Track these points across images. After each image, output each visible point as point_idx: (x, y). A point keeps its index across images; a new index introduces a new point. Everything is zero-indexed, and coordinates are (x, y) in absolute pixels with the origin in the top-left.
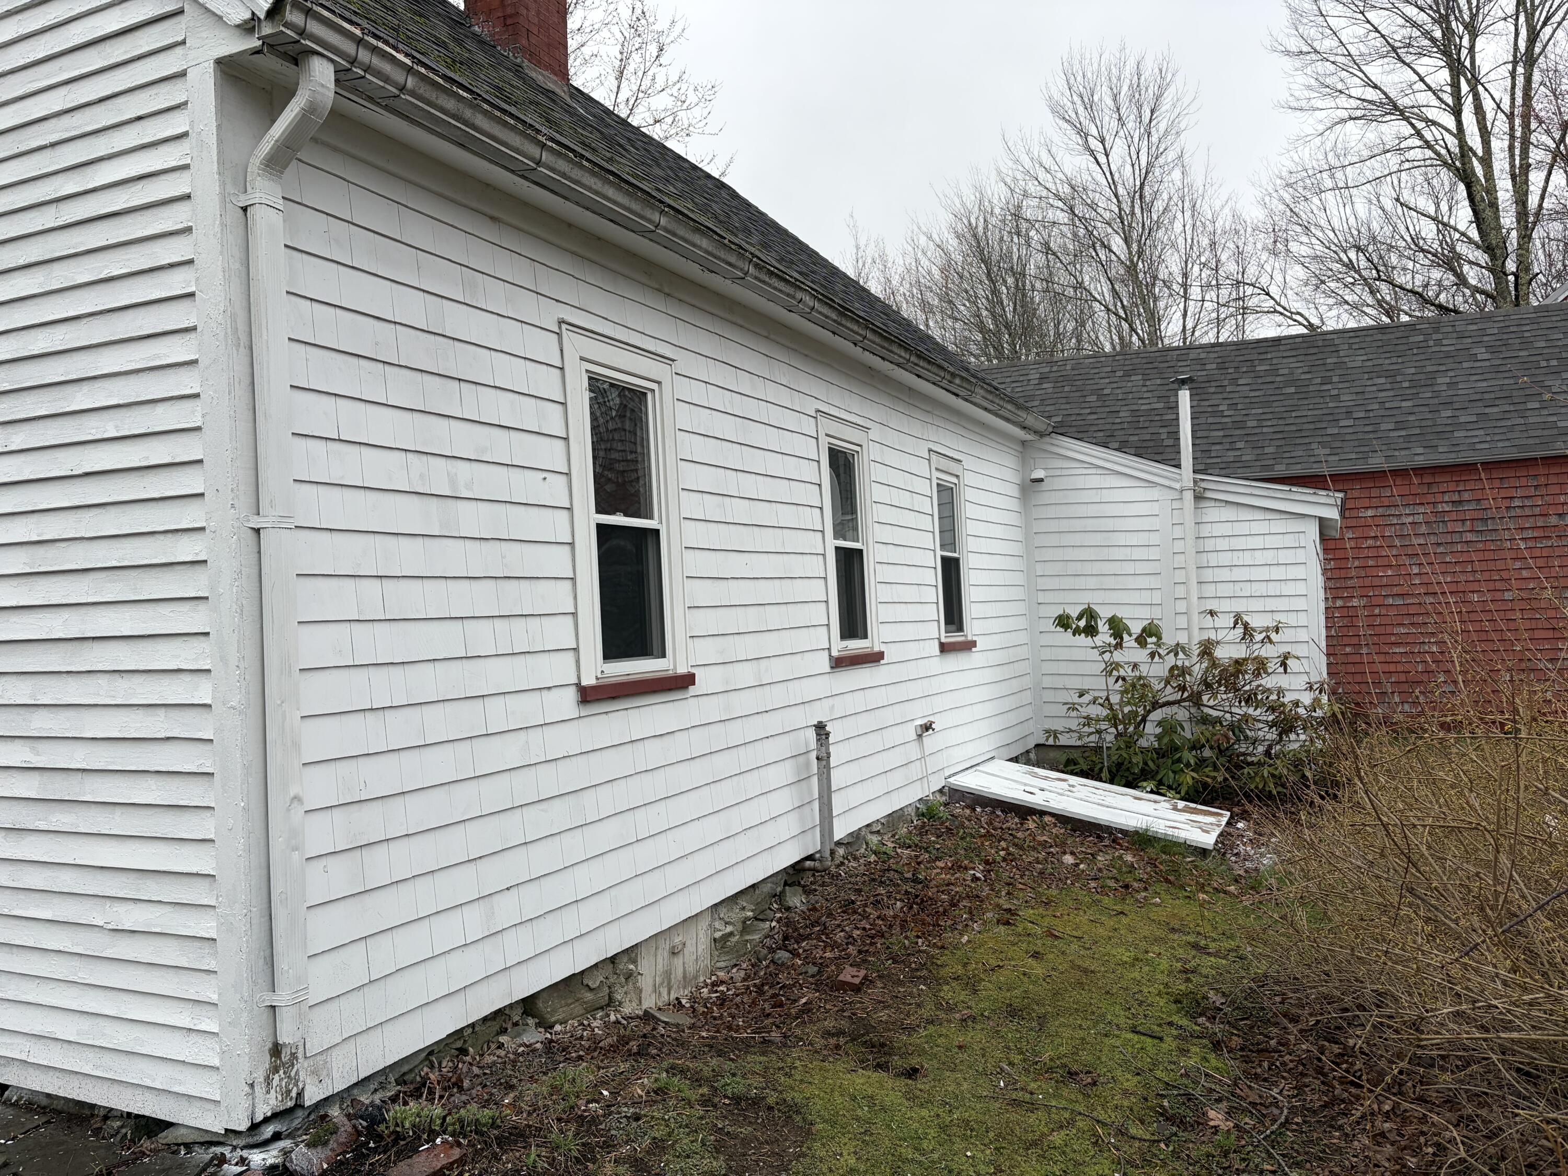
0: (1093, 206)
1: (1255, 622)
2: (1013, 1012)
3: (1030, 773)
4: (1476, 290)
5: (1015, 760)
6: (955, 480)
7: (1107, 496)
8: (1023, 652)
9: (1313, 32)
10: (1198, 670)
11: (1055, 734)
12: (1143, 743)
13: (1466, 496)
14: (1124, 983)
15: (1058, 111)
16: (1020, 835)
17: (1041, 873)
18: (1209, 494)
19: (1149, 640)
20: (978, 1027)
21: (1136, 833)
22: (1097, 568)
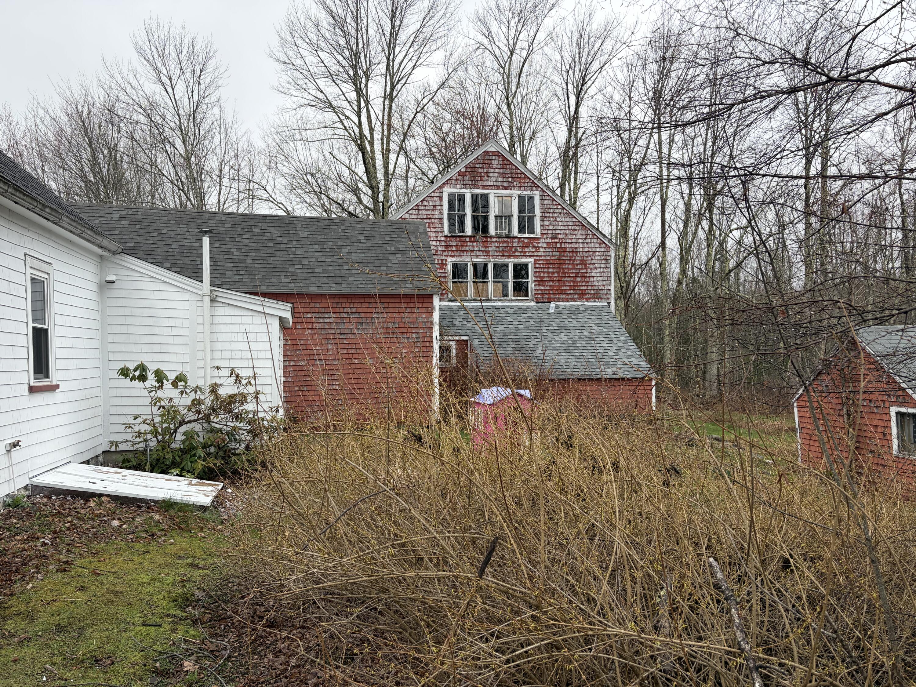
0: (163, 117)
1: (243, 373)
2: (60, 629)
3: (95, 470)
4: (366, 207)
5: (87, 462)
6: (46, 276)
7: (157, 295)
8: (97, 392)
9: (291, 54)
10: (208, 402)
11: (116, 444)
12: (174, 446)
13: (354, 310)
14: (141, 596)
15: (140, 52)
16: (83, 511)
17: (95, 534)
18: (219, 299)
19: (180, 384)
20: (32, 644)
21: (164, 501)
22: (149, 339)
